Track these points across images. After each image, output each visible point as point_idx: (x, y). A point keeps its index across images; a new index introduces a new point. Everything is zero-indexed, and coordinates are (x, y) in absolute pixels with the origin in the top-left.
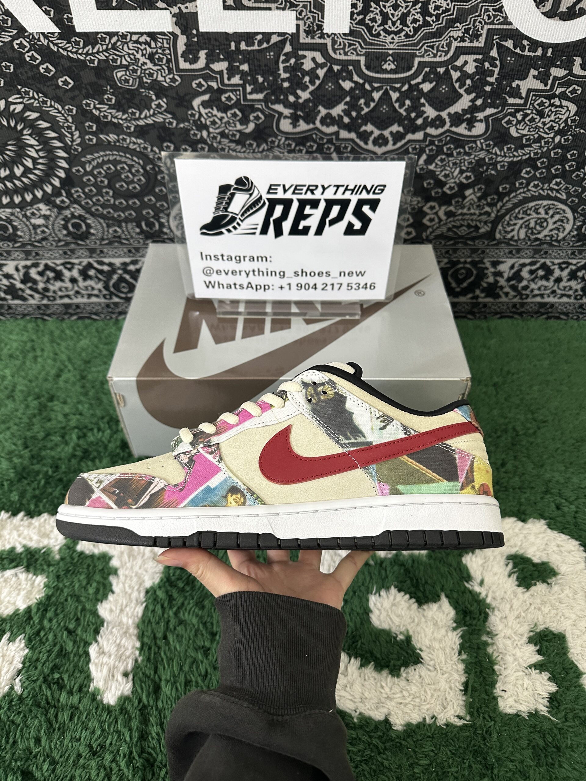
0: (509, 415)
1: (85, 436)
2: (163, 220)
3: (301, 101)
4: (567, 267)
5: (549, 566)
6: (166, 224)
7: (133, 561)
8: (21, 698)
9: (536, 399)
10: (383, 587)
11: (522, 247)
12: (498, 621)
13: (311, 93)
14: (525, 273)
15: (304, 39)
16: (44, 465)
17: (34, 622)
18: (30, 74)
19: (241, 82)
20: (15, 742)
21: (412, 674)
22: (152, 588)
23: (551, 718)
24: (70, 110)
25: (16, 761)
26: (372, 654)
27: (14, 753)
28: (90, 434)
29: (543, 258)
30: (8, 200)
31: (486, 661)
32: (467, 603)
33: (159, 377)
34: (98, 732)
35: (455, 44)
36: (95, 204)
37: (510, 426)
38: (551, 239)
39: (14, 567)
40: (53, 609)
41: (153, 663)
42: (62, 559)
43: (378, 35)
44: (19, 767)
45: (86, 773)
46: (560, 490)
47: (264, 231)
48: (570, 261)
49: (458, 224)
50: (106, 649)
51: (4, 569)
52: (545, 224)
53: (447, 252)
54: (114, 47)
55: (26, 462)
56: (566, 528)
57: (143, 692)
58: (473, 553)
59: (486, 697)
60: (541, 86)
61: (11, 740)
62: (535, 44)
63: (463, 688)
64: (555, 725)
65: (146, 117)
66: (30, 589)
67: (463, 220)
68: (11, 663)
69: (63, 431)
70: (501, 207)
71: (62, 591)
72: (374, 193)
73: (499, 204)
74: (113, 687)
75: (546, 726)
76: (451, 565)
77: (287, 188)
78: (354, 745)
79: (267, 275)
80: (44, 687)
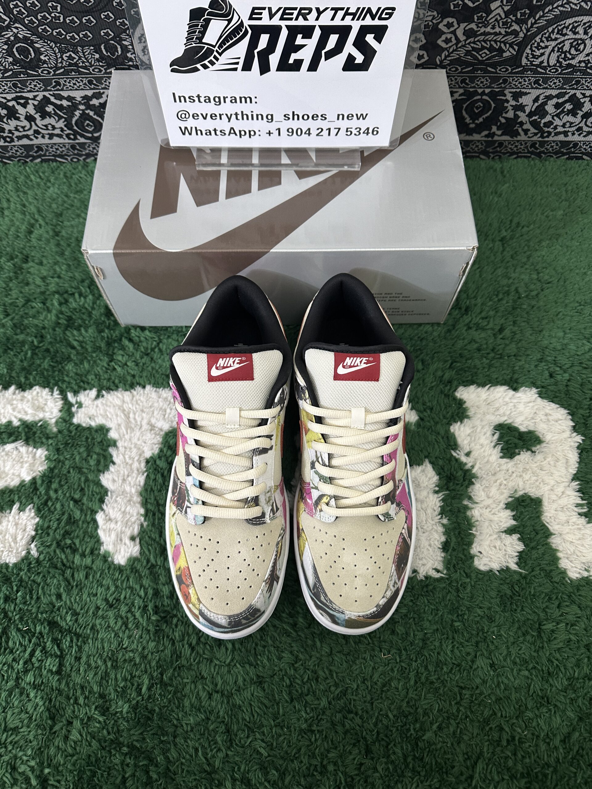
0: (513, 275)
1: (66, 301)
2: (126, 43)
5: (535, 435)
6: (130, 47)
7: (131, 433)
8: (38, 560)
9: (544, 256)
11: (551, 74)
12: (481, 490)
14: (550, 108)
16: (27, 335)
17: (40, 493)
20: (38, 598)
22: (151, 457)
23: (519, 571)
25: (42, 613)
27: (39, 607)
28: (71, 300)
29: (573, 89)
31: (465, 524)
32: (452, 470)
33: (138, 248)
34: (113, 589)
36: (41, 23)
38: (586, 66)
39: (14, 441)
40: (57, 481)
41: (157, 528)
42: (60, 432)
44: (45, 619)
45: (106, 622)
46: (555, 357)
47: (247, 67)
49: (479, 45)
50: (112, 517)
51: (4, 443)
52: (582, 47)
53: (463, 81)
55: (9, 332)
56: (556, 397)
57: (150, 553)
58: (461, 422)
59: (463, 556)
61: (35, 597)
63: (442, 547)
64: (522, 575)
66: (32, 462)
67: (486, 41)
68: (25, 530)
69: (43, 297)
70: (532, 24)
71: (63, 463)
72: (380, 18)
73: (532, 20)
74: (122, 550)
75: (516, 578)
76: (439, 434)
77: (273, 12)
79: (253, 119)
80: (58, 551)
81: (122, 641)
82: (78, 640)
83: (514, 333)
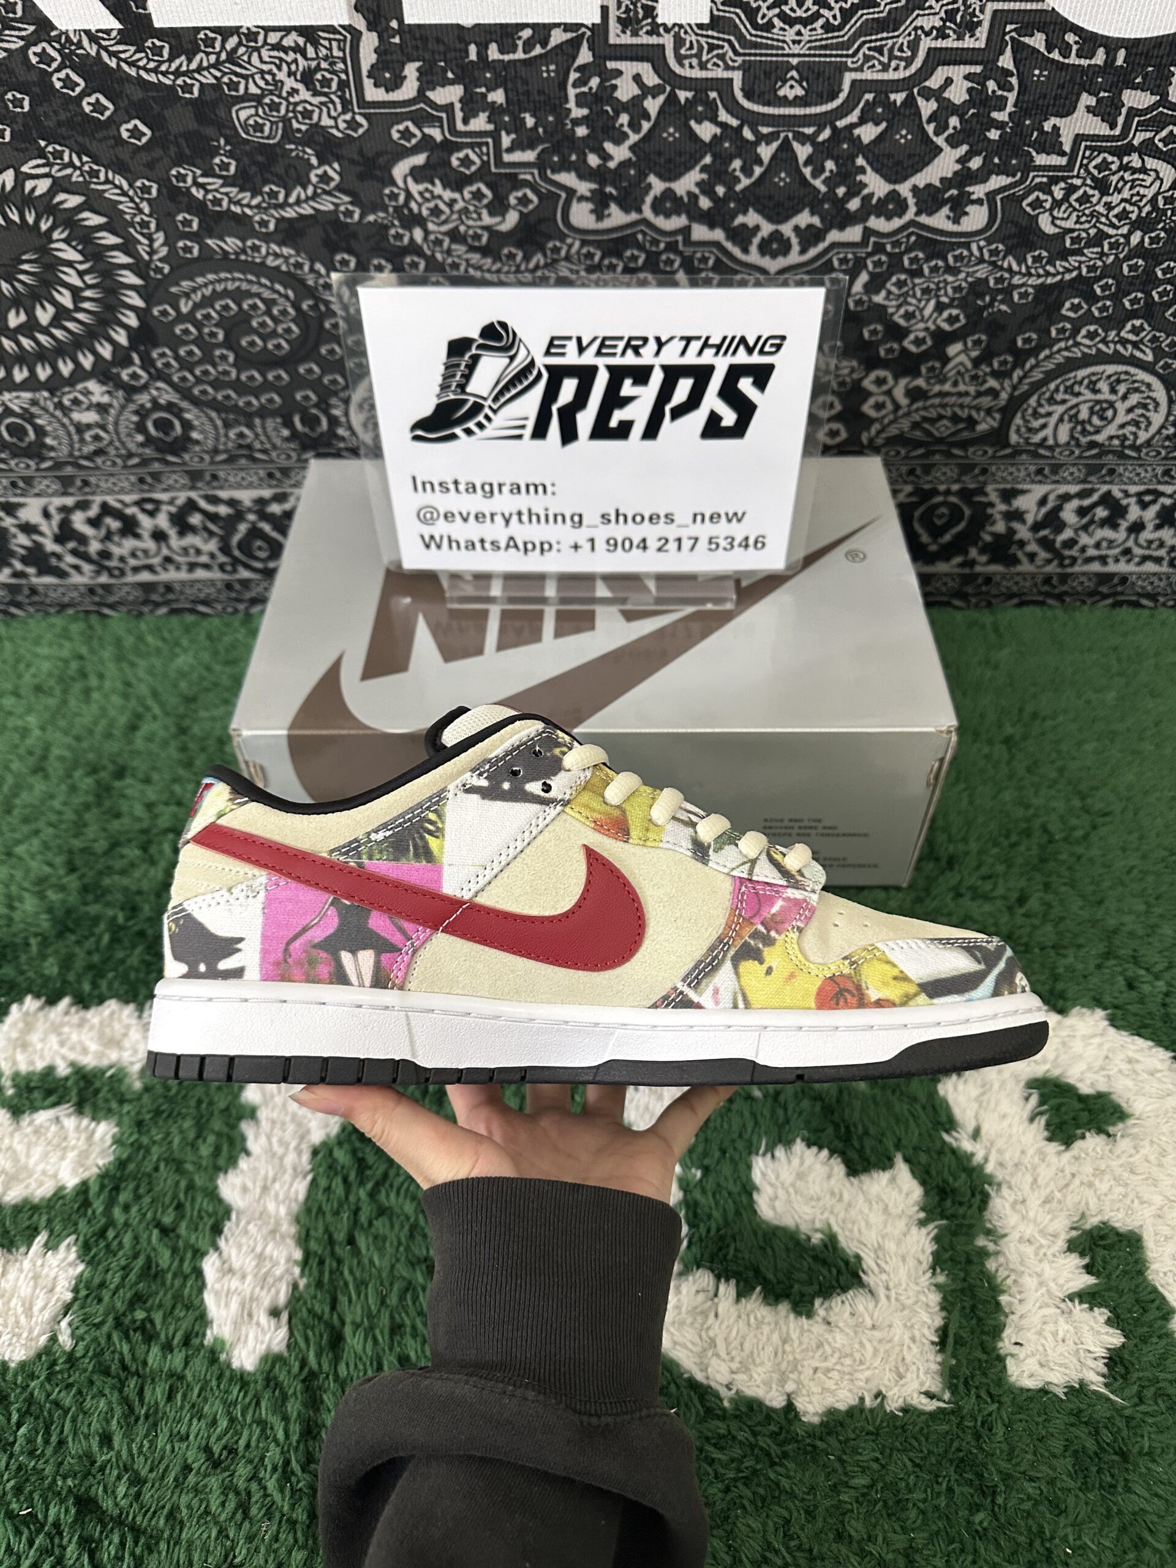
0: (1036, 802)
2: (336, 412)
3: (612, 165)
4: (1154, 502)
5: (1112, 1102)
6: (343, 419)
8: (71, 1358)
9: (1090, 768)
10: (780, 1141)
11: (1063, 459)
12: (1008, 1210)
13: (632, 148)
14: (1069, 514)
15: (617, 36)
16: (108, 904)
17: (94, 1212)
18: (63, 116)
19: (490, 127)
20: (61, 1443)
21: (837, 1310)
22: (324, 1144)
23: (1112, 1396)
24: (146, 189)
25: (65, 1478)
26: (757, 1272)
27: (61, 1463)
29: (1105, 482)
30: (26, 373)
31: (983, 1287)
32: (946, 1173)
33: (334, 728)
34: (223, 1423)
35: (926, 43)
36: (199, 381)
37: (1037, 823)
38: (1122, 445)
39: (54, 1105)
40: (131, 1186)
41: (328, 1292)
42: (147, 1089)
43: (769, 26)
44: (70, 1490)
45: (201, 1501)
47: (540, 431)
48: (1161, 488)
49: (933, 413)
50: (236, 1264)
51: (34, 1110)
52: (1110, 413)
53: (911, 472)
54: (232, 58)
55: (73, 899)
56: (1145, 1026)
57: (308, 1346)
58: (959, 1076)
59: (984, 1357)
60: (1104, 130)
61: (54, 1439)
62: (1090, 41)
63: (936, 1339)
64: (1118, 1410)
65: (298, 202)
66: (85, 1147)
67: (944, 406)
68: (52, 1290)
69: (144, 838)
70: (1021, 379)
71: (148, 1151)
72: (762, 352)
73: (1017, 373)
74: (251, 1337)
75: (1101, 1412)
76: (915, 1099)
77: (585, 343)
78: (722, 1449)
79: (547, 520)
80: (115, 1337)
81: (233, 1549)
82: (136, 1543)
83: (1049, 906)
